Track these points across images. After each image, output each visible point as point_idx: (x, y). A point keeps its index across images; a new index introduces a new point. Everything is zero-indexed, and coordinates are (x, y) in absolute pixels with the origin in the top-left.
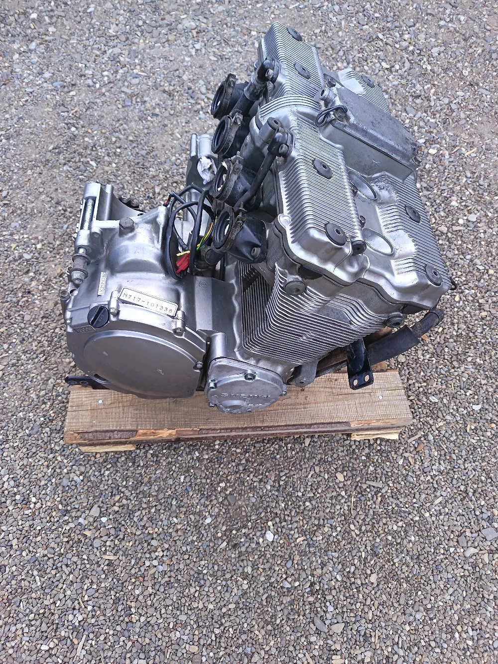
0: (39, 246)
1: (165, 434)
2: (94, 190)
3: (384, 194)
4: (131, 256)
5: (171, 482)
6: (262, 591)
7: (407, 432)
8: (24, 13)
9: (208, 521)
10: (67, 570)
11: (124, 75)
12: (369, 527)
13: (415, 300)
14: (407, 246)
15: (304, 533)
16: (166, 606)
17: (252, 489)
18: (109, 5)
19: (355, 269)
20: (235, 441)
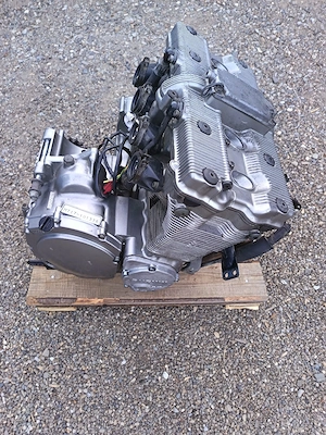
0: (20, 166)
1: (96, 301)
2: (50, 134)
3: (250, 145)
4: (71, 182)
5: (99, 334)
6: (158, 414)
7: (265, 305)
8: (21, 10)
9: (124, 362)
10: (24, 394)
11: (84, 53)
12: (235, 372)
13: (268, 222)
14: (264, 184)
15: (189, 374)
16: (91, 423)
17: (156, 341)
18: (77, 6)
19: (225, 201)
20: (145, 308)
